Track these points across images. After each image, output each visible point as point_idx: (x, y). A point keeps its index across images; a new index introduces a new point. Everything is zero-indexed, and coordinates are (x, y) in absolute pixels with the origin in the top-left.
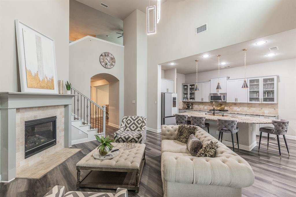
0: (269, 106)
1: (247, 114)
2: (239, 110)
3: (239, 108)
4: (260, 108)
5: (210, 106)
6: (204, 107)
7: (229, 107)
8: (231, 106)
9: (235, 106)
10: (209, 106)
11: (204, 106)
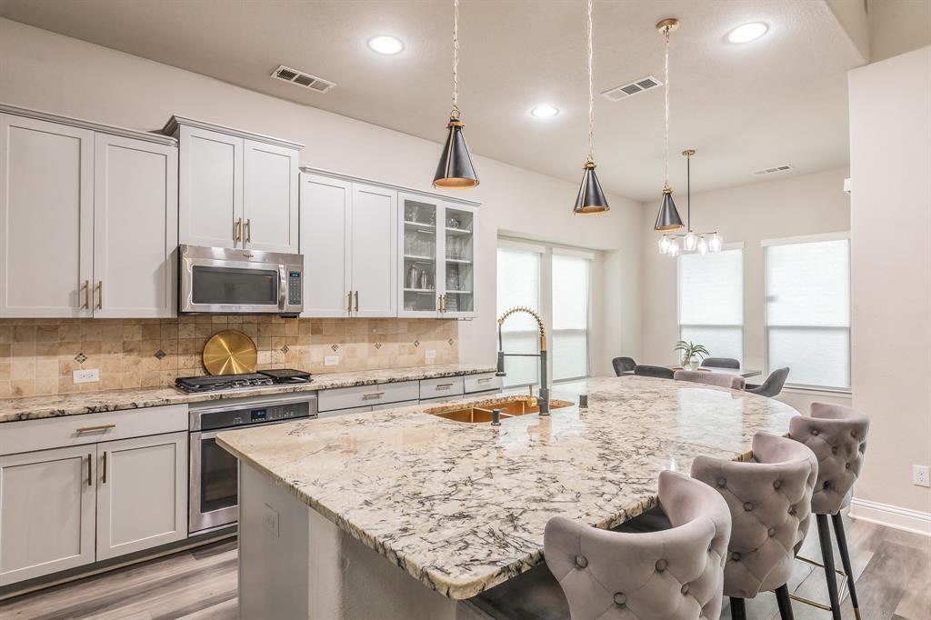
0: (439, 330)
1: (426, 378)
2: (337, 363)
3: (334, 348)
4: (411, 341)
5: (133, 358)
6: (67, 371)
7: (285, 350)
8: (295, 341)
9: (318, 337)
10: (128, 351)
11: (69, 358)
